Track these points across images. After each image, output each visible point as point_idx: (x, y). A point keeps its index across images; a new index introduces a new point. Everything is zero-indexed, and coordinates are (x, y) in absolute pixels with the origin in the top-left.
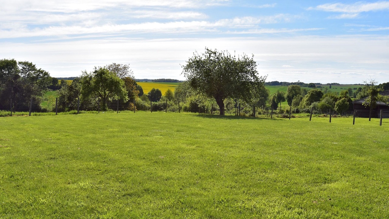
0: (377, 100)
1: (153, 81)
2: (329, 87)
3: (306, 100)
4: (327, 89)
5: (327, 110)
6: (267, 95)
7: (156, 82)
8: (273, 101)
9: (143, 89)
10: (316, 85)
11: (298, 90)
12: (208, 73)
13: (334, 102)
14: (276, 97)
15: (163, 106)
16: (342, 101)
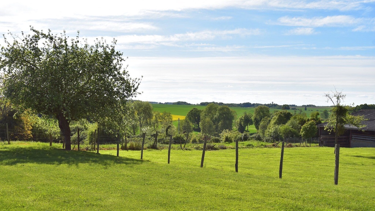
0: (344, 122)
2: (303, 108)
3: (273, 123)
4: (301, 111)
8: (240, 124)
10: (290, 107)
11: (266, 111)
13: (300, 125)
14: (242, 120)
16: (310, 124)
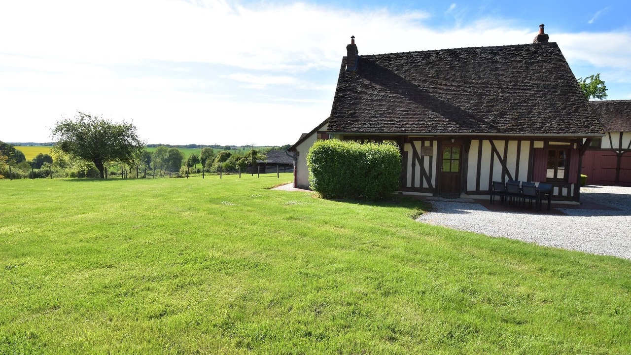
1: (41, 144)
2: (242, 149)
3: (217, 161)
4: (240, 151)
5: (231, 170)
6: (182, 158)
7: (45, 146)
8: (188, 163)
9: (24, 154)
11: (211, 152)
12: (80, 137)
13: (236, 161)
14: (190, 159)
15: (44, 173)
16: (242, 161)
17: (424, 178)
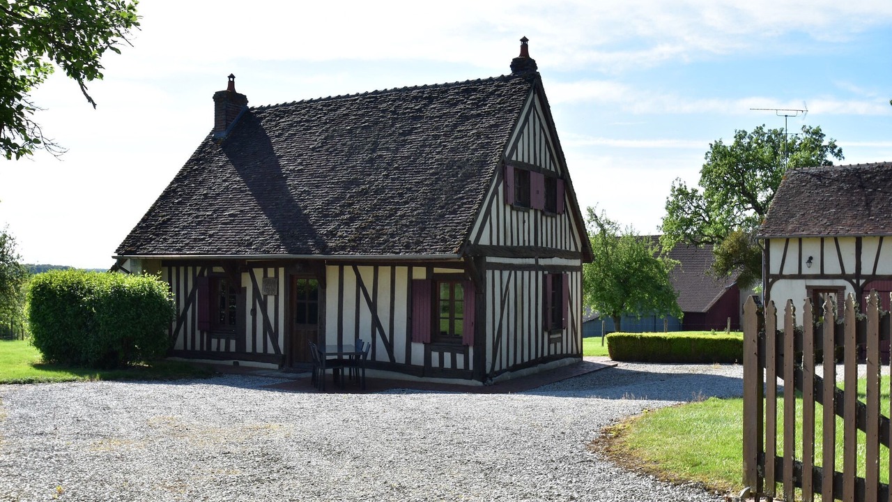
17: (268, 336)
